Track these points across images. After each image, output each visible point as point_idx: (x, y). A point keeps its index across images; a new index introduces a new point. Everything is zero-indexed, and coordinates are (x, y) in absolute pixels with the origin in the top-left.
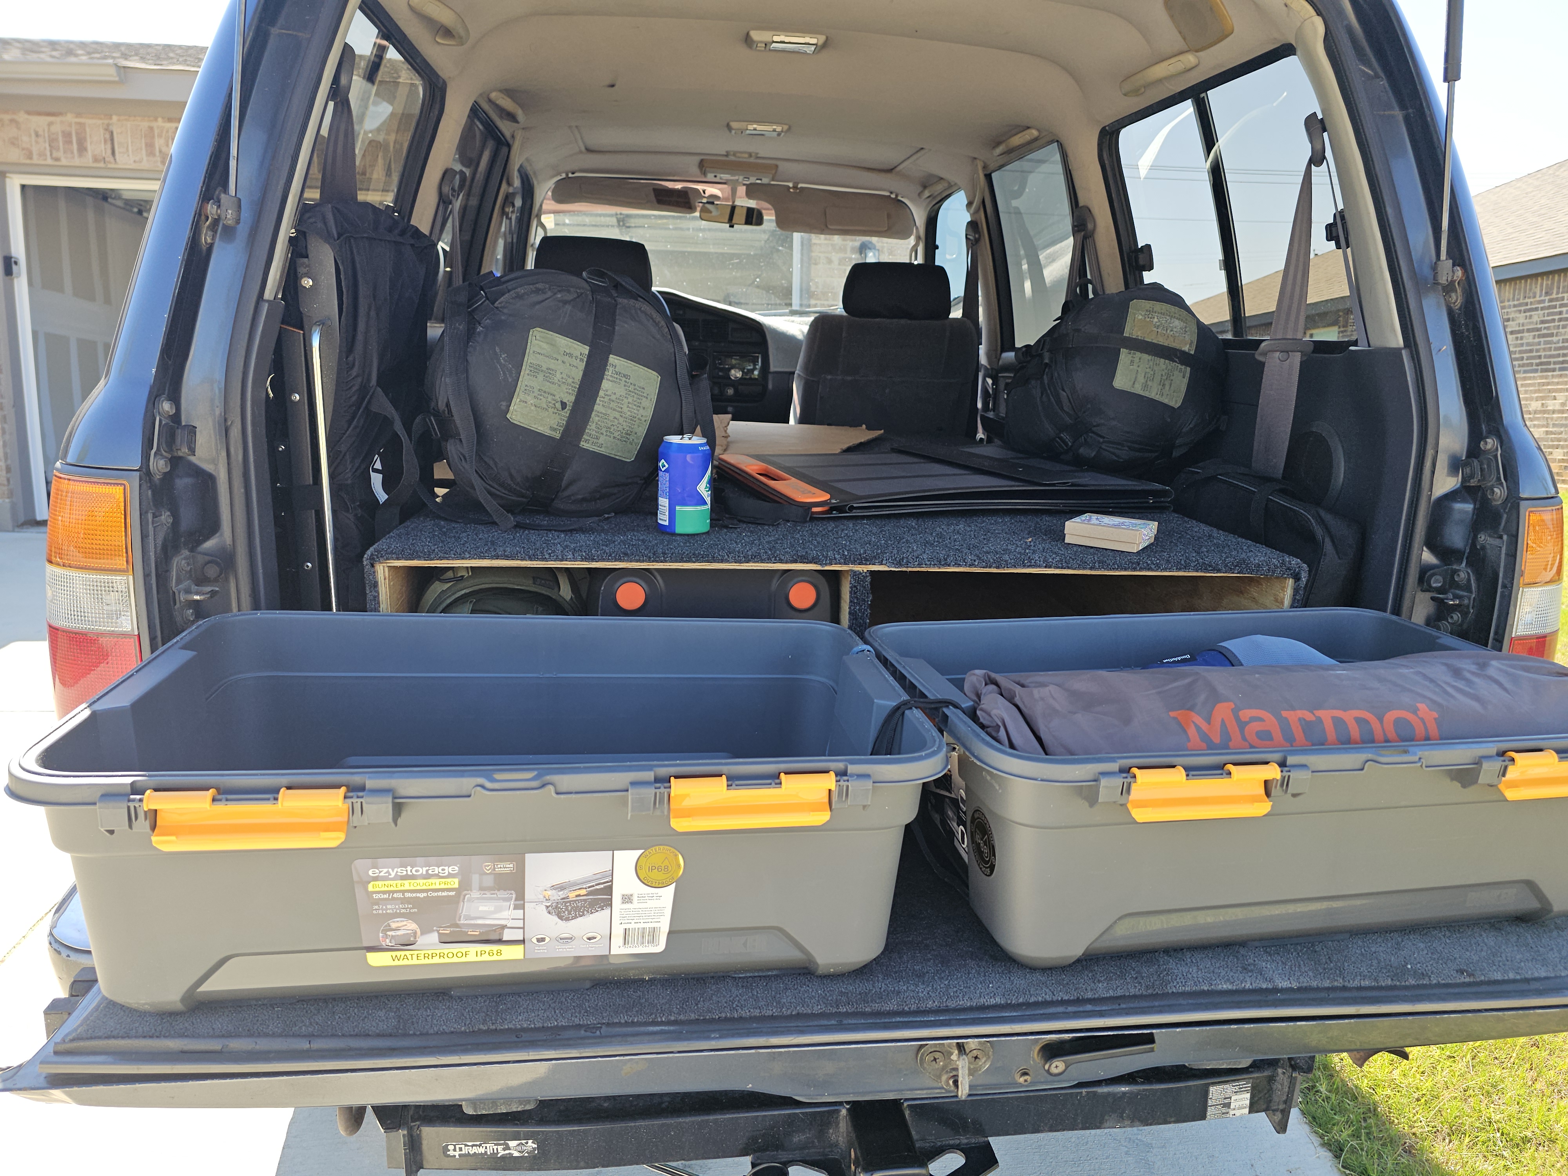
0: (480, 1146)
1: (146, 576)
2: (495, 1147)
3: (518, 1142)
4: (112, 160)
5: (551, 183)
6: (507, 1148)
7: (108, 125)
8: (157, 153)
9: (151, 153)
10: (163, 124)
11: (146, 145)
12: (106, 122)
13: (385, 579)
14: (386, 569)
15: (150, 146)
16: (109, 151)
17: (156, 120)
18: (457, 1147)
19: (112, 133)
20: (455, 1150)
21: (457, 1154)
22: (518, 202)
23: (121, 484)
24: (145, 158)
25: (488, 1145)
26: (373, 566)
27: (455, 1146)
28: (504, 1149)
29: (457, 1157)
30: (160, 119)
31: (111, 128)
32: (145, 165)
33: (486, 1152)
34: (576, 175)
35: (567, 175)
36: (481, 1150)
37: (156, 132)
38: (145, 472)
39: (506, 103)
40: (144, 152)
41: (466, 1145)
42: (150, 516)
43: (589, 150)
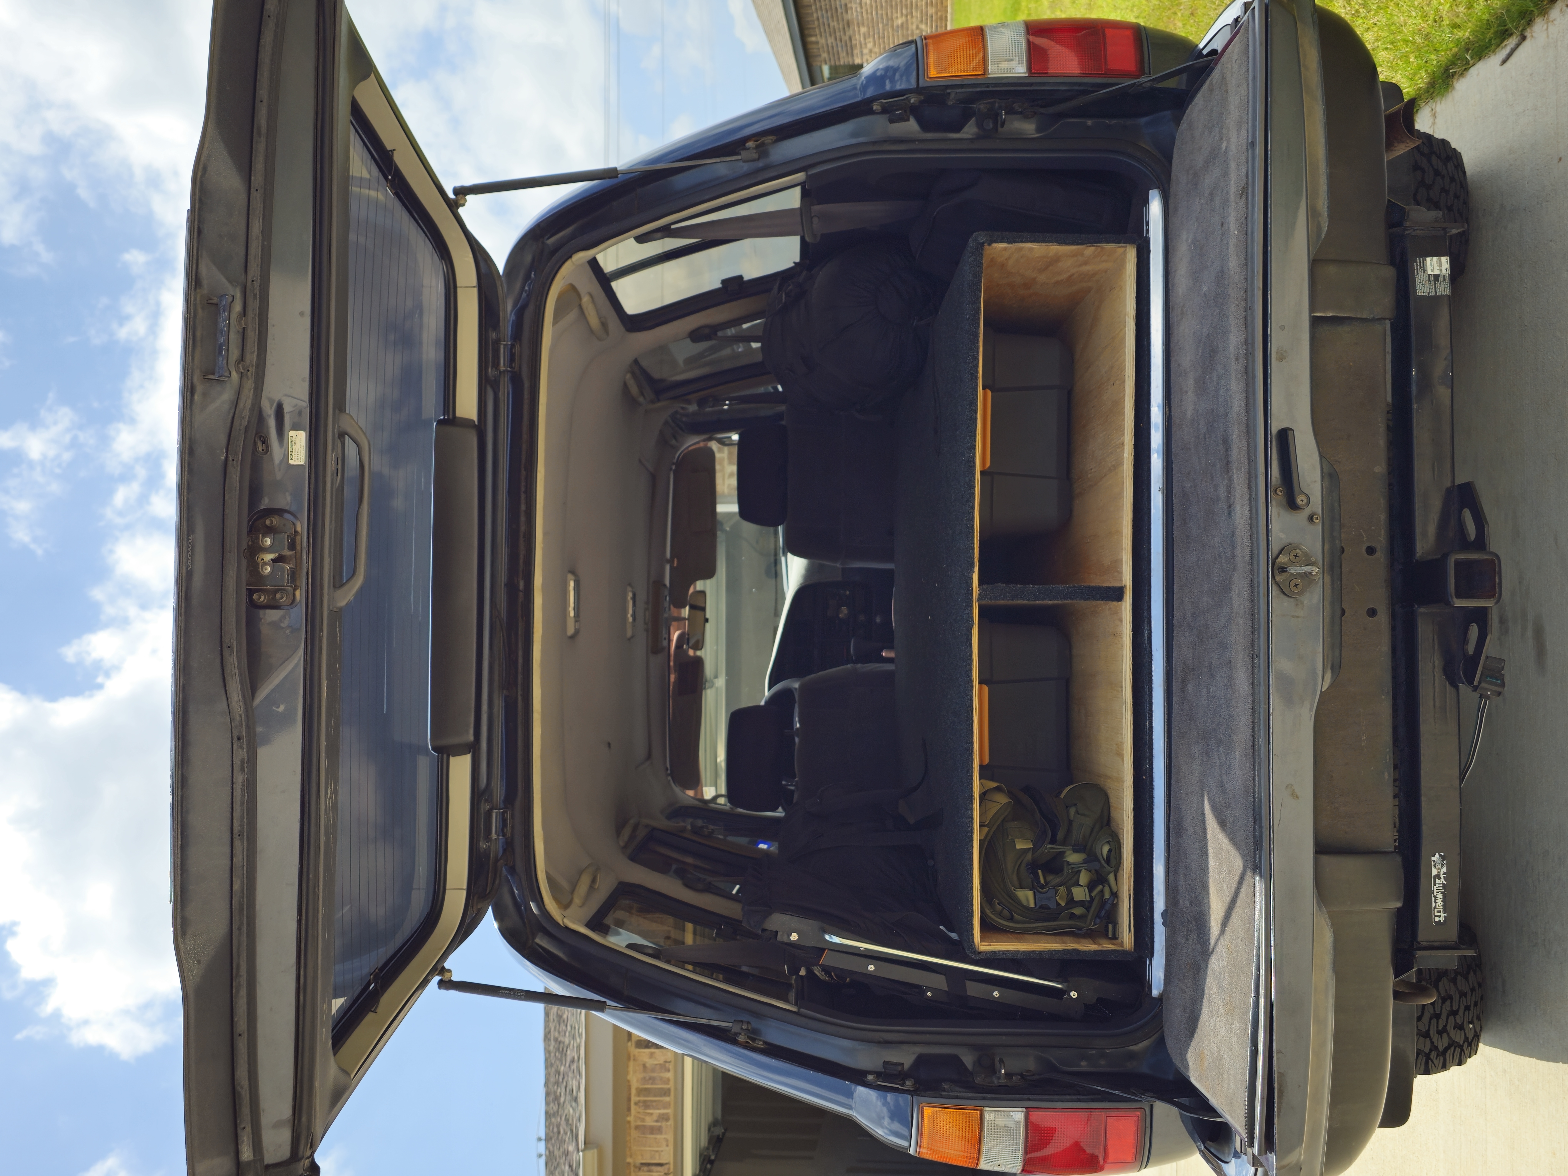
0: (1436, 897)
1: (984, 1099)
2: (1437, 885)
3: (1433, 867)
4: (667, 1166)
5: (677, 790)
6: (1438, 876)
7: (635, 1166)
8: (659, 1124)
9: (659, 1130)
10: (632, 1116)
11: (652, 1134)
12: (632, 1168)
13: (990, 945)
14: (983, 943)
15: (654, 1130)
16: (659, 1168)
17: (629, 1122)
18: (1436, 914)
19: (642, 1164)
20: (1439, 916)
21: (1443, 915)
22: (700, 823)
23: (922, 1108)
24: (663, 1136)
25: (1435, 891)
26: (980, 953)
27: (1435, 916)
28: (1440, 878)
29: (1446, 915)
30: (628, 1119)
31: (638, 1164)
32: (670, 1137)
33: (1442, 893)
34: (668, 766)
35: (668, 775)
36: (1440, 896)
37: (639, 1123)
38: (914, 1092)
39: (626, 832)
40: (658, 1136)
41: (1435, 907)
42: (944, 1093)
43: (649, 756)
